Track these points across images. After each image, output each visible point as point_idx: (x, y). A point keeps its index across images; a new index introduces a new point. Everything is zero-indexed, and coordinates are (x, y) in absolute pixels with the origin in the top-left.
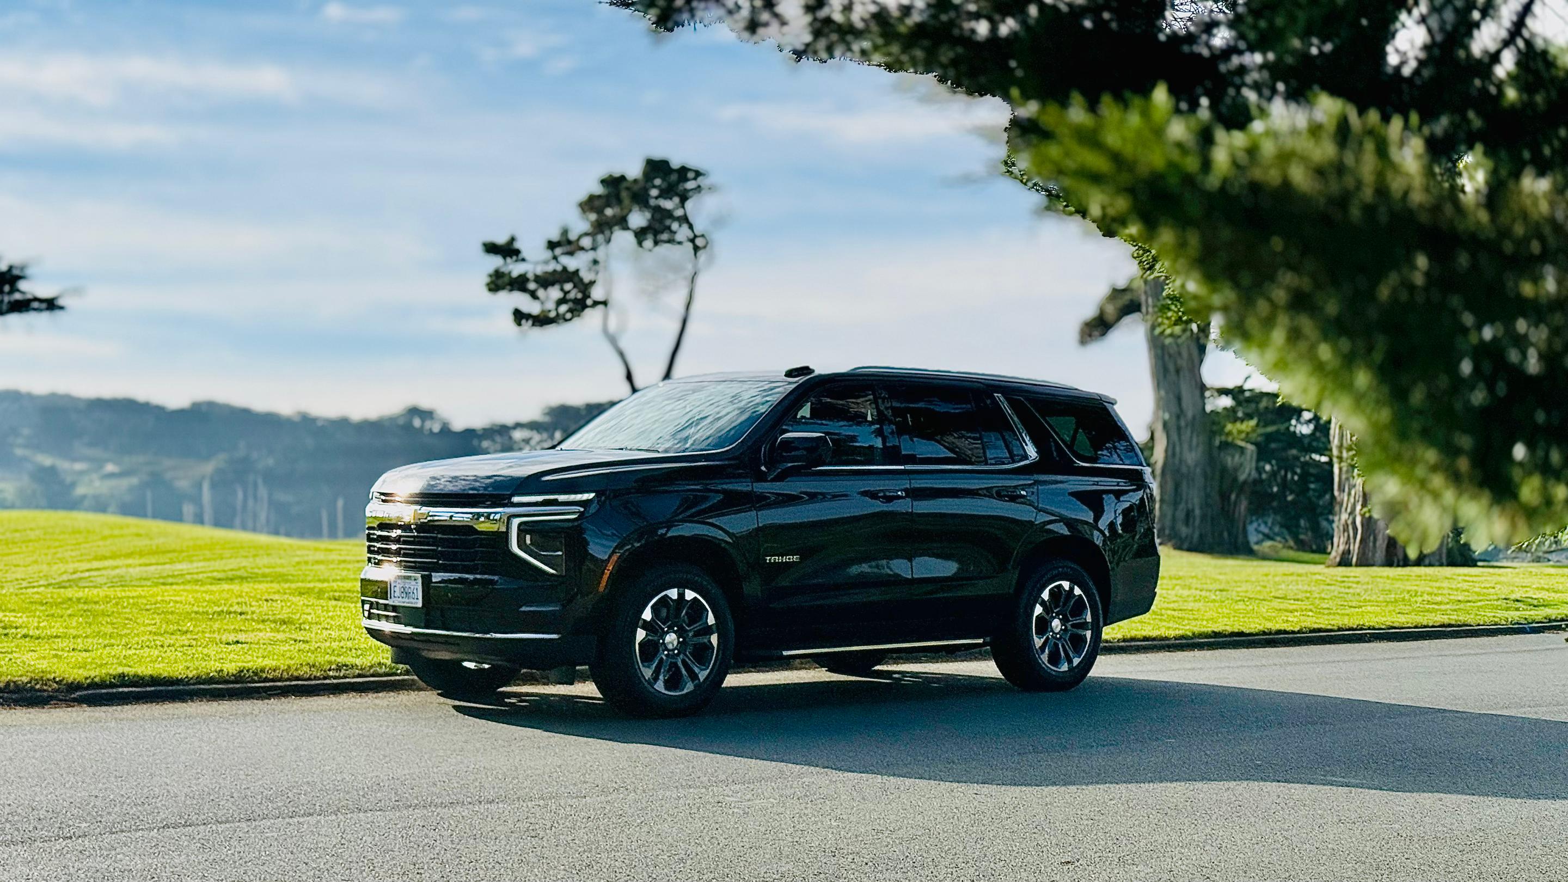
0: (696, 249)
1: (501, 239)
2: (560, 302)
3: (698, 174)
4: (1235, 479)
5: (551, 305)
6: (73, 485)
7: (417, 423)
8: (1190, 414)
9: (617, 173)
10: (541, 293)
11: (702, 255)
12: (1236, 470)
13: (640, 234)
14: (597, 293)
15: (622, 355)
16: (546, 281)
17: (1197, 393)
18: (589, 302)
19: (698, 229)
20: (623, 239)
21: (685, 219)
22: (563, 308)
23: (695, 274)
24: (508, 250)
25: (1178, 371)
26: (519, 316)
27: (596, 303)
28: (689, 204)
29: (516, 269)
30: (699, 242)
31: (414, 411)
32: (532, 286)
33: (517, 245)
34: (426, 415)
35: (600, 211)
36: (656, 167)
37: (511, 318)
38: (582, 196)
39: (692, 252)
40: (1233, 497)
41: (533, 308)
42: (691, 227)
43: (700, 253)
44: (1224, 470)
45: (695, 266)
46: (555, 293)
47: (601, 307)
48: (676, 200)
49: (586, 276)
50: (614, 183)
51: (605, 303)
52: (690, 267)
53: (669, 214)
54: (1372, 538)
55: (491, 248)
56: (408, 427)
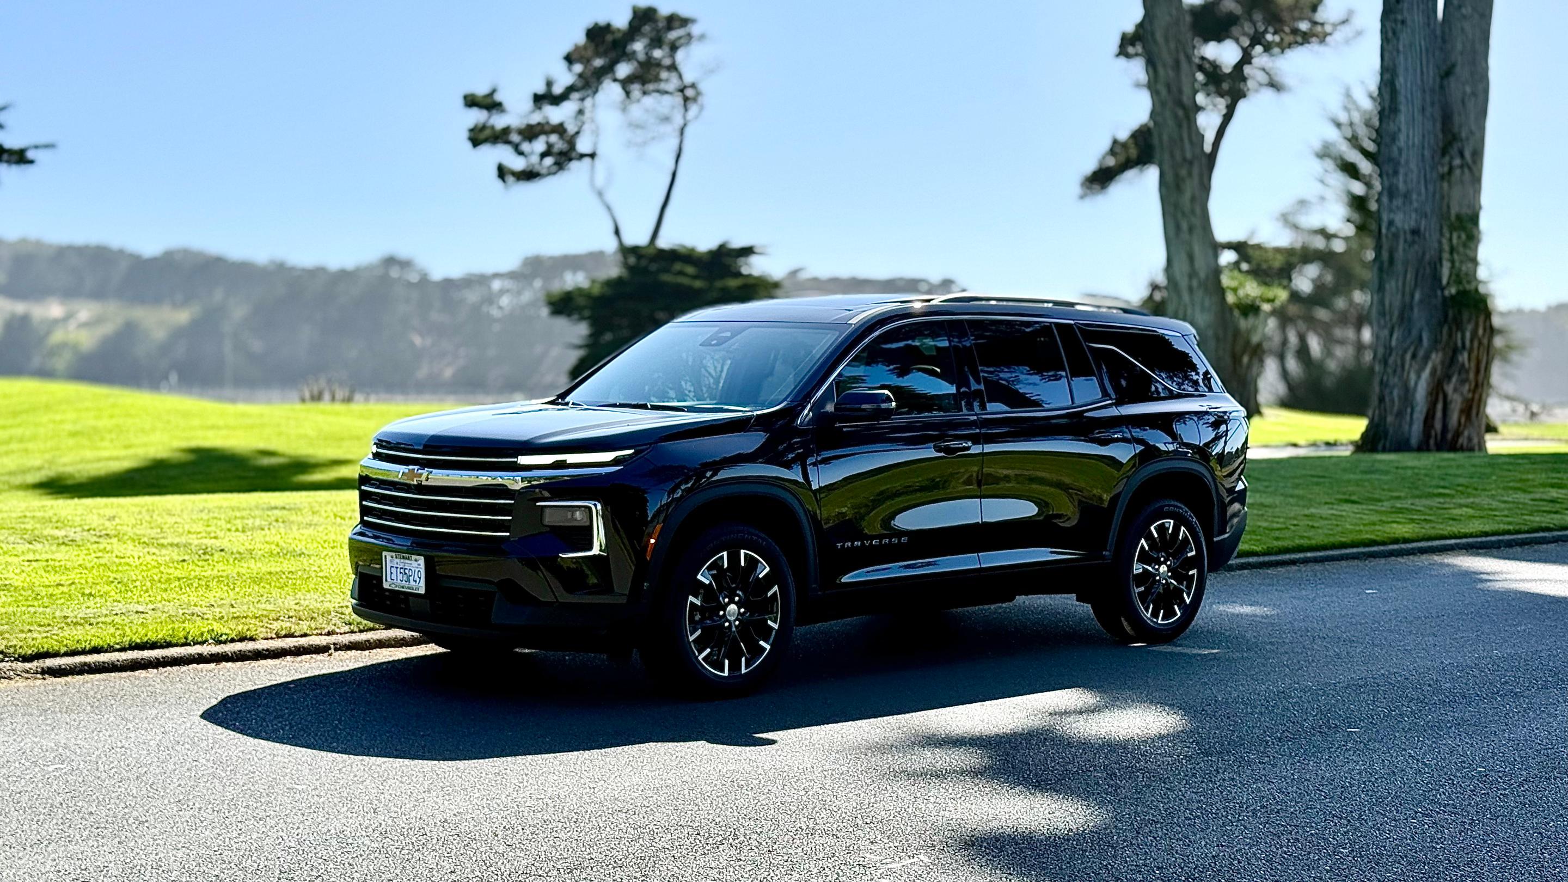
0: (686, 99)
1: (481, 90)
2: (543, 155)
3: (685, 22)
4: (1248, 342)
5: (535, 159)
6: (48, 333)
7: (394, 273)
8: (1202, 275)
9: (602, 21)
10: (525, 147)
11: (693, 109)
12: (1249, 332)
13: (626, 83)
14: (583, 146)
15: (609, 208)
16: (530, 133)
17: (1210, 252)
18: (573, 155)
19: (688, 78)
20: (610, 91)
21: (673, 67)
22: (549, 161)
23: (685, 125)
24: (490, 104)
25: (1191, 230)
26: (502, 172)
27: (582, 156)
28: (680, 55)
29: (499, 121)
30: (690, 93)
31: (390, 261)
32: (515, 138)
33: (498, 97)
34: (405, 264)
35: (586, 61)
36: (643, 17)
37: (494, 172)
38: (567, 47)
39: (682, 102)
40: (1245, 359)
41: (518, 164)
42: (680, 77)
43: (690, 105)
44: (1237, 333)
45: (684, 117)
46: (539, 145)
47: (587, 160)
48: (666, 49)
49: (571, 128)
50: (597, 34)
51: (592, 156)
52: (678, 120)
53: (658, 64)
54: (1409, 410)
55: (471, 102)
56: (384, 280)
